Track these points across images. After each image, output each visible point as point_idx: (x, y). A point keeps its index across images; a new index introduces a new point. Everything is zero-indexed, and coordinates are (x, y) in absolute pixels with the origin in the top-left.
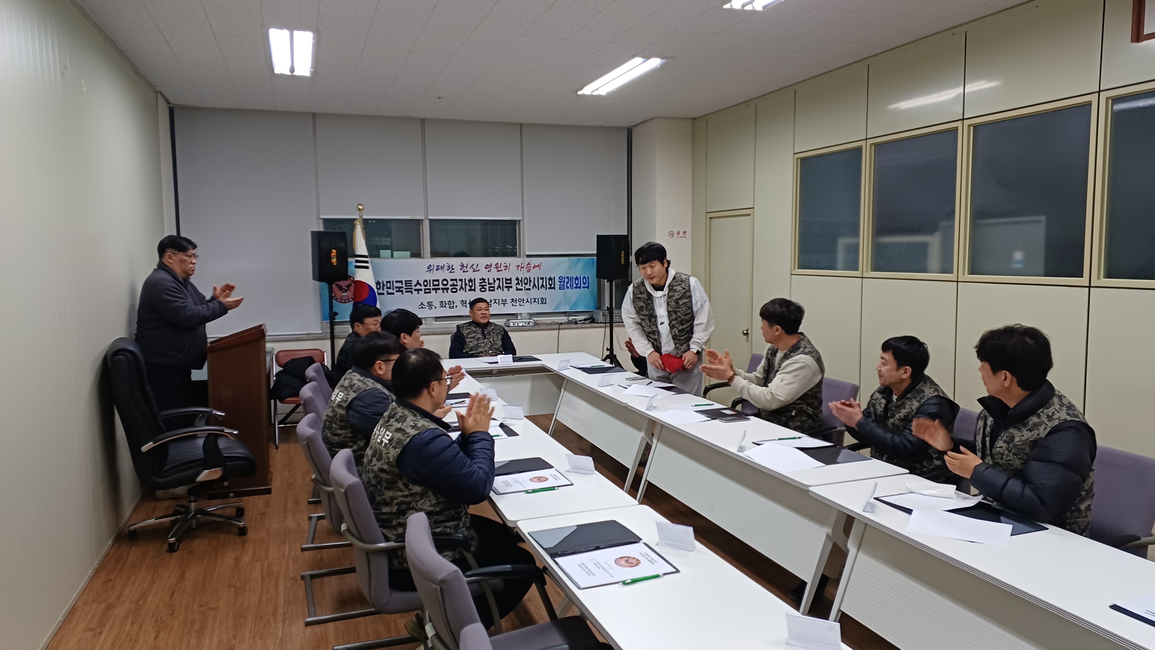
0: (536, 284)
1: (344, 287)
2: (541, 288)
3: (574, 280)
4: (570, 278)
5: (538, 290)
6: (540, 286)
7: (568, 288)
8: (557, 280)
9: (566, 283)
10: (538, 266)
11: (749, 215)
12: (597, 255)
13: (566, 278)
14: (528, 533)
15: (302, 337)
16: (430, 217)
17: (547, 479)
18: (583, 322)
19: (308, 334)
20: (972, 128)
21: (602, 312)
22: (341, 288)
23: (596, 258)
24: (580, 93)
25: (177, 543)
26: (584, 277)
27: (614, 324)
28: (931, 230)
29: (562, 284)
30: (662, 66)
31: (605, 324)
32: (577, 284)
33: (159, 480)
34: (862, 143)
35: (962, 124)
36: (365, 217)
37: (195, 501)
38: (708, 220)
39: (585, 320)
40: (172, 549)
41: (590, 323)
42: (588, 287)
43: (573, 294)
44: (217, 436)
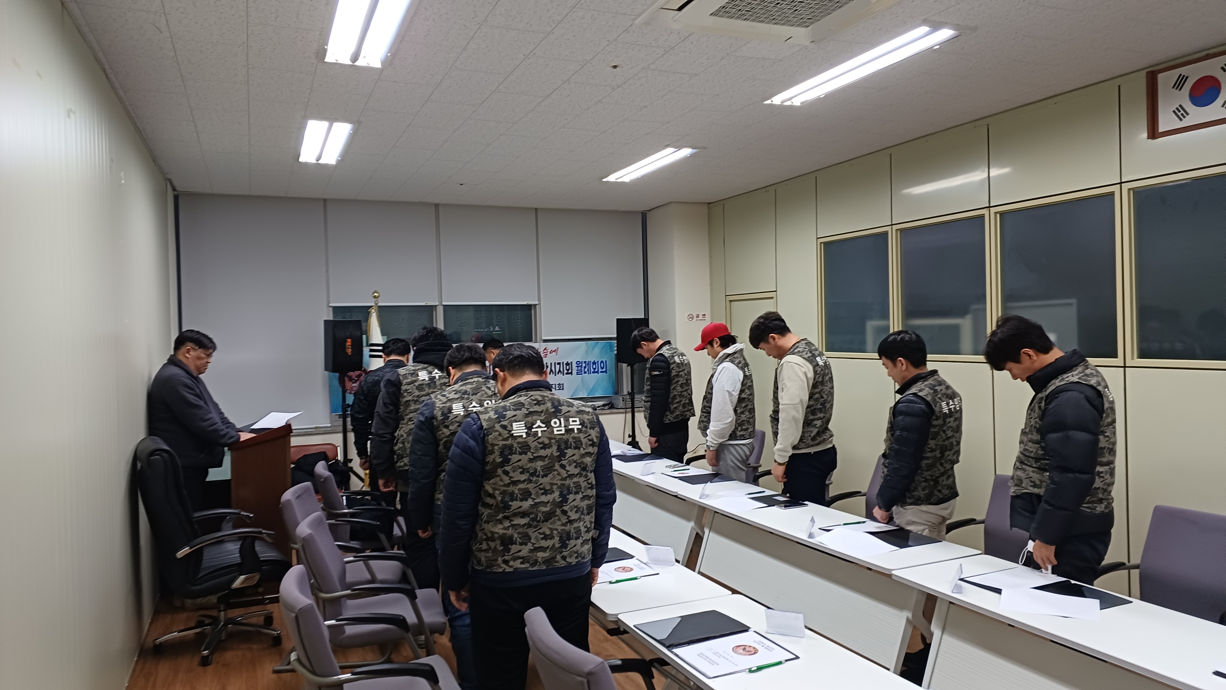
0: (553, 369)
1: (354, 377)
2: (558, 373)
3: (592, 365)
4: (587, 363)
5: (555, 375)
6: (557, 371)
7: (585, 373)
8: (574, 365)
9: (583, 367)
10: (555, 351)
11: (772, 298)
12: (617, 338)
13: (583, 363)
14: (634, 626)
15: (311, 431)
16: (444, 303)
17: (631, 570)
18: (603, 408)
19: (316, 428)
20: (998, 215)
21: (623, 397)
22: (351, 379)
23: (616, 341)
24: (604, 180)
25: (211, 656)
26: (602, 362)
27: (635, 409)
28: (962, 312)
29: (579, 369)
30: (692, 156)
31: (625, 410)
32: (595, 369)
33: (194, 588)
34: (888, 229)
35: (988, 211)
36: (380, 304)
37: (224, 610)
38: (728, 302)
39: (604, 405)
40: (205, 662)
41: (609, 409)
42: (606, 372)
43: (592, 379)
44: (254, 539)
